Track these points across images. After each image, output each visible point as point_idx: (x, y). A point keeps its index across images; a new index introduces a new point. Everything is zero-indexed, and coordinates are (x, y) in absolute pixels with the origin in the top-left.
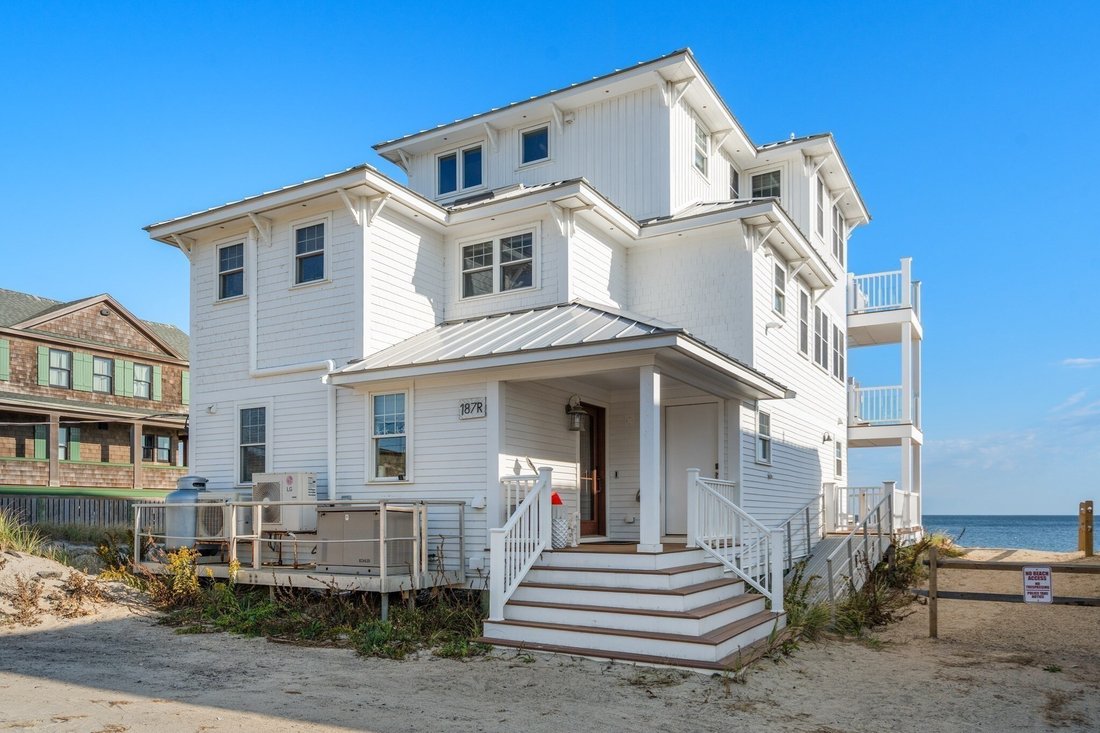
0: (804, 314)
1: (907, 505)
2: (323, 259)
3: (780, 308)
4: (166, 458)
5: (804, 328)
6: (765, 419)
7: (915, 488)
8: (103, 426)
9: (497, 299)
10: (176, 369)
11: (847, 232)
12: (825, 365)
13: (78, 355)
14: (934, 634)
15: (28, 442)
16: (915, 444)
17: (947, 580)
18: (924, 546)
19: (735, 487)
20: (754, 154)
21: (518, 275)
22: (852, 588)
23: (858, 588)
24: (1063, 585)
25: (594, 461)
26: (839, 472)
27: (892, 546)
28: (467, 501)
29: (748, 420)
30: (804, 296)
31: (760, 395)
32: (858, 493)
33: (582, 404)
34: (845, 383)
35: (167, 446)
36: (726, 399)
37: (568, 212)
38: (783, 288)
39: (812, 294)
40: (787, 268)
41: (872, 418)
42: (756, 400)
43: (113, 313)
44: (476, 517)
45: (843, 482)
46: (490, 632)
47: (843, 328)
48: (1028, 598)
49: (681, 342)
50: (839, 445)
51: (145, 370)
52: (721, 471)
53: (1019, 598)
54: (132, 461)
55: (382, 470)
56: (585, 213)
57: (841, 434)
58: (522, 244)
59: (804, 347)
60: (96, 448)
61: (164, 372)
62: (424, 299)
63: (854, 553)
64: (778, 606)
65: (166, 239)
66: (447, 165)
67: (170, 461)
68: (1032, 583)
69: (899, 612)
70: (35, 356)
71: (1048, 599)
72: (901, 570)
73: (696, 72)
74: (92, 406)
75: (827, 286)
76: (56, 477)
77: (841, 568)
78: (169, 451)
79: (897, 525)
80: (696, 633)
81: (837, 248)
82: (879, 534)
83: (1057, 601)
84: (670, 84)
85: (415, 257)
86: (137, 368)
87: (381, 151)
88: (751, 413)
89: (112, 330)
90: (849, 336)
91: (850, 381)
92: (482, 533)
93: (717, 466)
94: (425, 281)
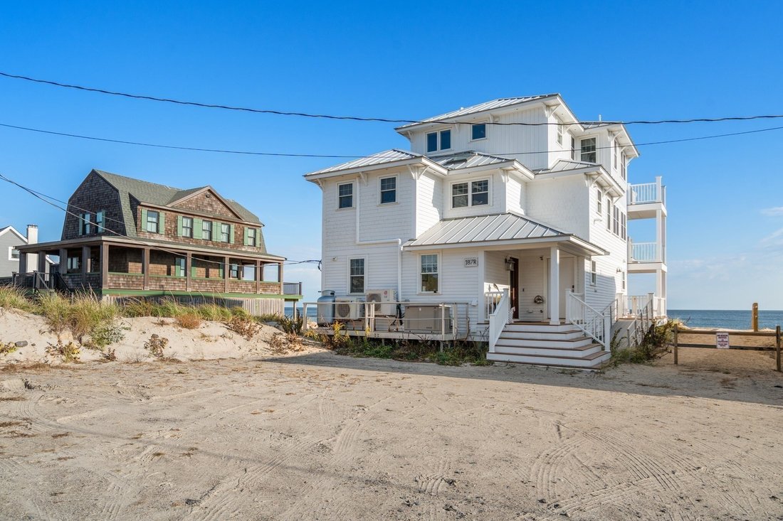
0: (609, 211)
1: (659, 305)
2: (395, 193)
3: (599, 210)
4: (236, 276)
5: (609, 216)
6: (594, 264)
7: (663, 296)
8: (207, 257)
9: (470, 210)
10: (241, 226)
11: (627, 162)
12: (618, 234)
13: (196, 219)
14: (676, 362)
15: (172, 267)
16: (663, 272)
17: (682, 339)
18: (669, 325)
19: (583, 297)
20: (583, 130)
21: (481, 199)
22: (637, 343)
23: (639, 344)
24: (734, 341)
25: (514, 283)
26: (624, 288)
27: (653, 325)
28: (470, 303)
29: (587, 266)
30: (609, 201)
31: (592, 254)
32: (634, 299)
33: (513, 258)
34: (626, 241)
35: (236, 269)
36: (578, 256)
37: (506, 172)
38: (600, 200)
39: (612, 200)
40: (602, 190)
41: (640, 259)
42: (590, 256)
43: (212, 196)
44: (473, 309)
45: (625, 293)
46: (489, 357)
47: (625, 213)
48: (719, 346)
49: (572, 239)
50: (623, 273)
51: (226, 226)
52: (576, 289)
53: (714, 347)
54: (224, 277)
55: (424, 287)
56: (514, 172)
57: (624, 268)
58: (483, 185)
59: (609, 228)
60: (203, 270)
61: (236, 228)
62: (435, 209)
63: (637, 327)
64: (608, 349)
65: (312, 181)
66: (432, 139)
67: (237, 277)
68: (720, 340)
69: (659, 355)
70: (176, 222)
71: (727, 347)
72: (657, 337)
73: (561, 102)
74: (202, 247)
75: (620, 196)
76: (190, 287)
77: (632, 334)
78: (237, 272)
79: (655, 315)
80: (581, 357)
81: (623, 171)
82: (647, 319)
83: (731, 348)
84: (548, 107)
85: (433, 191)
86: (223, 226)
87: (399, 131)
88: (589, 262)
89: (211, 205)
90: (628, 215)
91: (628, 240)
92: (476, 316)
93: (573, 287)
94: (438, 202)
